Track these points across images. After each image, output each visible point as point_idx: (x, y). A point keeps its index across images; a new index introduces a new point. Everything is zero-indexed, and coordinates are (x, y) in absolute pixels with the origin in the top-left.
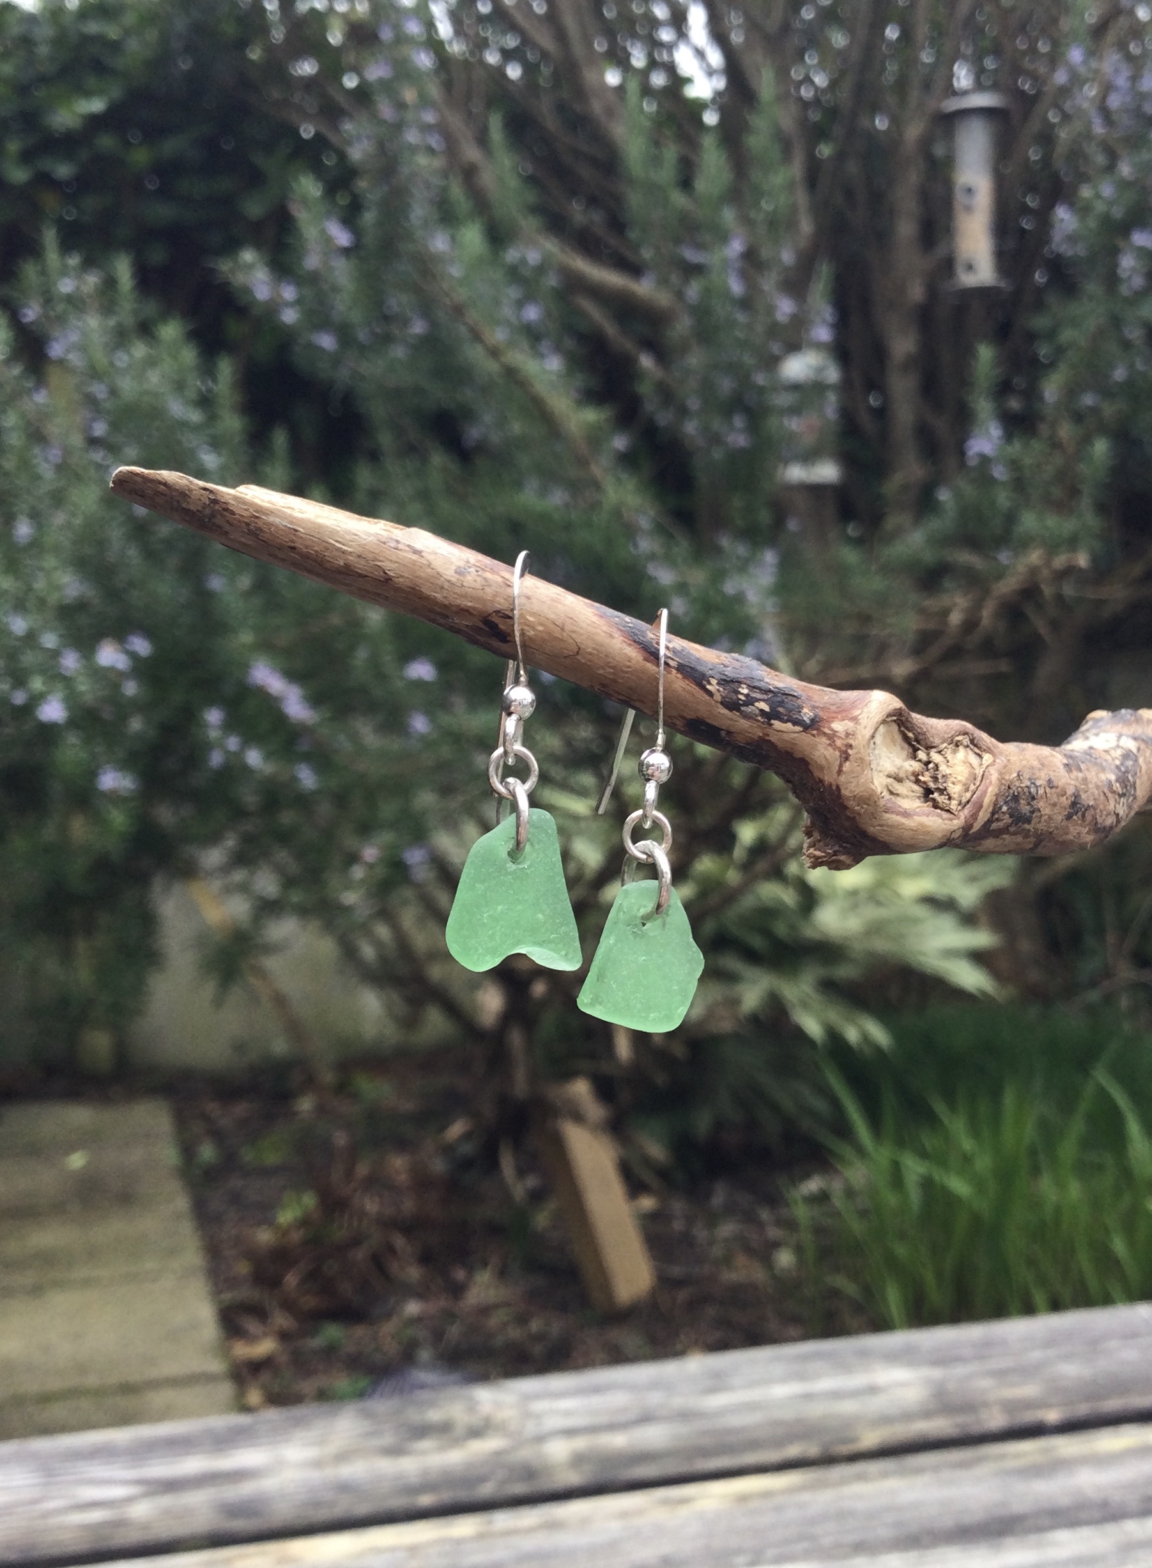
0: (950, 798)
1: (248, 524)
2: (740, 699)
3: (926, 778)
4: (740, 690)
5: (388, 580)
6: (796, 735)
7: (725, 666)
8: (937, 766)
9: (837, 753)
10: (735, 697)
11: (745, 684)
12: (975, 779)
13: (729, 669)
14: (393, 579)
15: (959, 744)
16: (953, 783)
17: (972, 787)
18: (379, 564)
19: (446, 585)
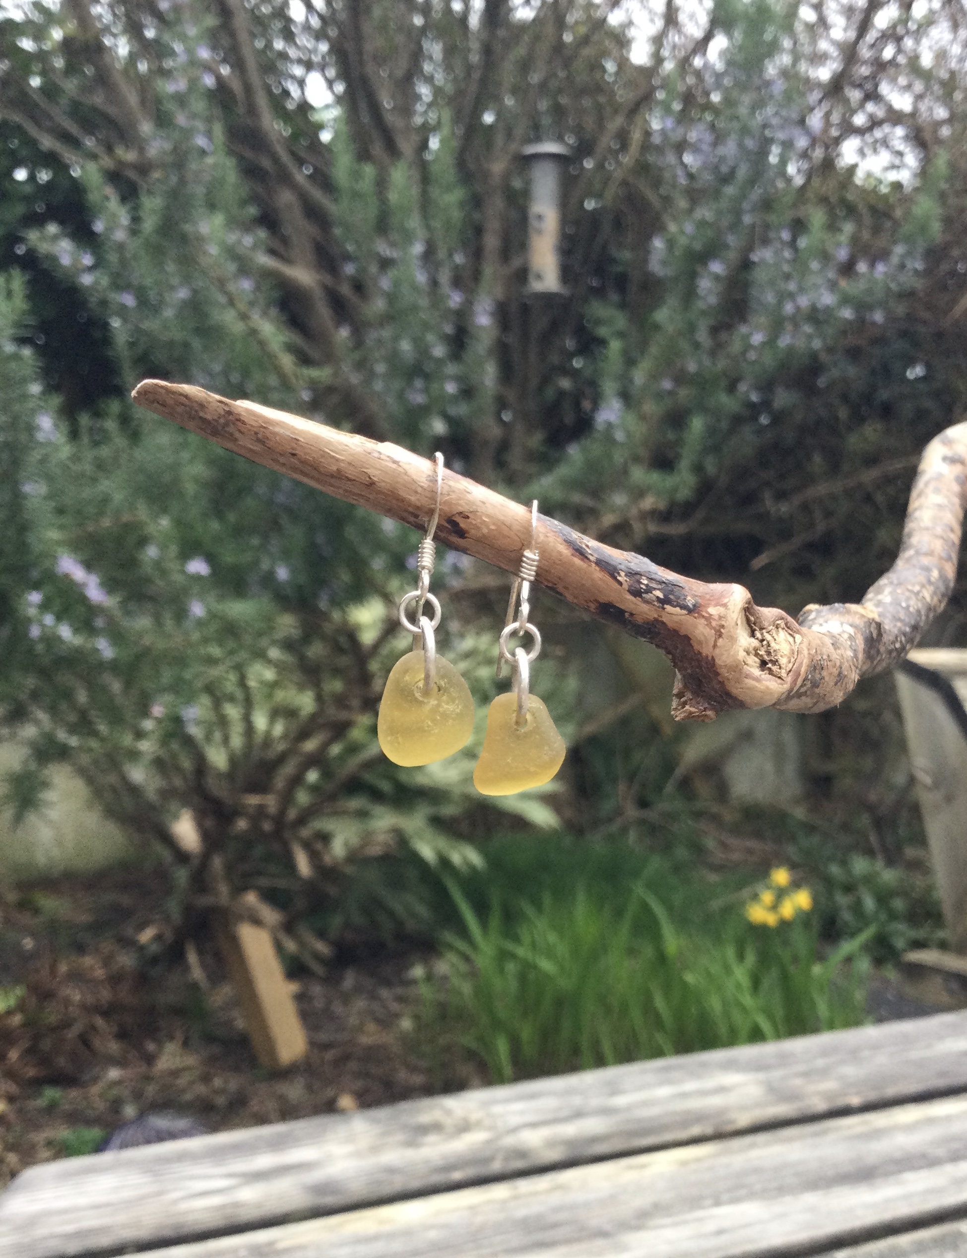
0: (780, 668)
1: (256, 433)
2: (642, 588)
3: (762, 652)
4: (641, 580)
5: (371, 484)
6: (683, 617)
7: (630, 562)
8: (768, 643)
9: (713, 631)
10: (638, 586)
11: (645, 576)
12: (793, 653)
13: (632, 564)
14: (377, 483)
15: (778, 626)
16: (781, 656)
17: (793, 660)
18: (365, 470)
19: (419, 490)
